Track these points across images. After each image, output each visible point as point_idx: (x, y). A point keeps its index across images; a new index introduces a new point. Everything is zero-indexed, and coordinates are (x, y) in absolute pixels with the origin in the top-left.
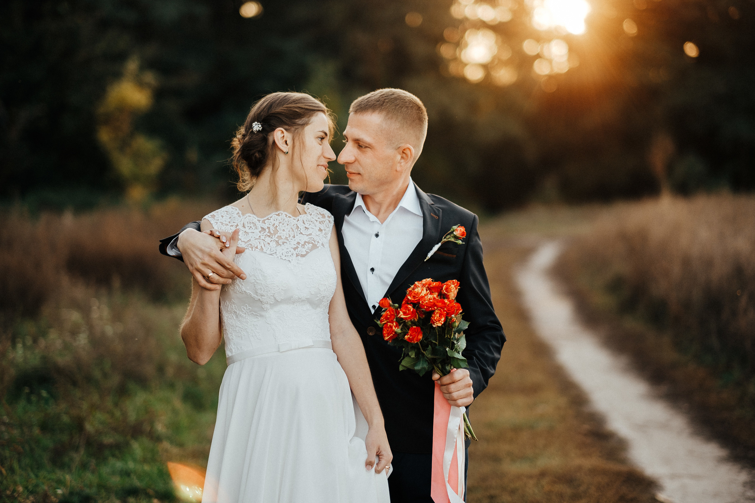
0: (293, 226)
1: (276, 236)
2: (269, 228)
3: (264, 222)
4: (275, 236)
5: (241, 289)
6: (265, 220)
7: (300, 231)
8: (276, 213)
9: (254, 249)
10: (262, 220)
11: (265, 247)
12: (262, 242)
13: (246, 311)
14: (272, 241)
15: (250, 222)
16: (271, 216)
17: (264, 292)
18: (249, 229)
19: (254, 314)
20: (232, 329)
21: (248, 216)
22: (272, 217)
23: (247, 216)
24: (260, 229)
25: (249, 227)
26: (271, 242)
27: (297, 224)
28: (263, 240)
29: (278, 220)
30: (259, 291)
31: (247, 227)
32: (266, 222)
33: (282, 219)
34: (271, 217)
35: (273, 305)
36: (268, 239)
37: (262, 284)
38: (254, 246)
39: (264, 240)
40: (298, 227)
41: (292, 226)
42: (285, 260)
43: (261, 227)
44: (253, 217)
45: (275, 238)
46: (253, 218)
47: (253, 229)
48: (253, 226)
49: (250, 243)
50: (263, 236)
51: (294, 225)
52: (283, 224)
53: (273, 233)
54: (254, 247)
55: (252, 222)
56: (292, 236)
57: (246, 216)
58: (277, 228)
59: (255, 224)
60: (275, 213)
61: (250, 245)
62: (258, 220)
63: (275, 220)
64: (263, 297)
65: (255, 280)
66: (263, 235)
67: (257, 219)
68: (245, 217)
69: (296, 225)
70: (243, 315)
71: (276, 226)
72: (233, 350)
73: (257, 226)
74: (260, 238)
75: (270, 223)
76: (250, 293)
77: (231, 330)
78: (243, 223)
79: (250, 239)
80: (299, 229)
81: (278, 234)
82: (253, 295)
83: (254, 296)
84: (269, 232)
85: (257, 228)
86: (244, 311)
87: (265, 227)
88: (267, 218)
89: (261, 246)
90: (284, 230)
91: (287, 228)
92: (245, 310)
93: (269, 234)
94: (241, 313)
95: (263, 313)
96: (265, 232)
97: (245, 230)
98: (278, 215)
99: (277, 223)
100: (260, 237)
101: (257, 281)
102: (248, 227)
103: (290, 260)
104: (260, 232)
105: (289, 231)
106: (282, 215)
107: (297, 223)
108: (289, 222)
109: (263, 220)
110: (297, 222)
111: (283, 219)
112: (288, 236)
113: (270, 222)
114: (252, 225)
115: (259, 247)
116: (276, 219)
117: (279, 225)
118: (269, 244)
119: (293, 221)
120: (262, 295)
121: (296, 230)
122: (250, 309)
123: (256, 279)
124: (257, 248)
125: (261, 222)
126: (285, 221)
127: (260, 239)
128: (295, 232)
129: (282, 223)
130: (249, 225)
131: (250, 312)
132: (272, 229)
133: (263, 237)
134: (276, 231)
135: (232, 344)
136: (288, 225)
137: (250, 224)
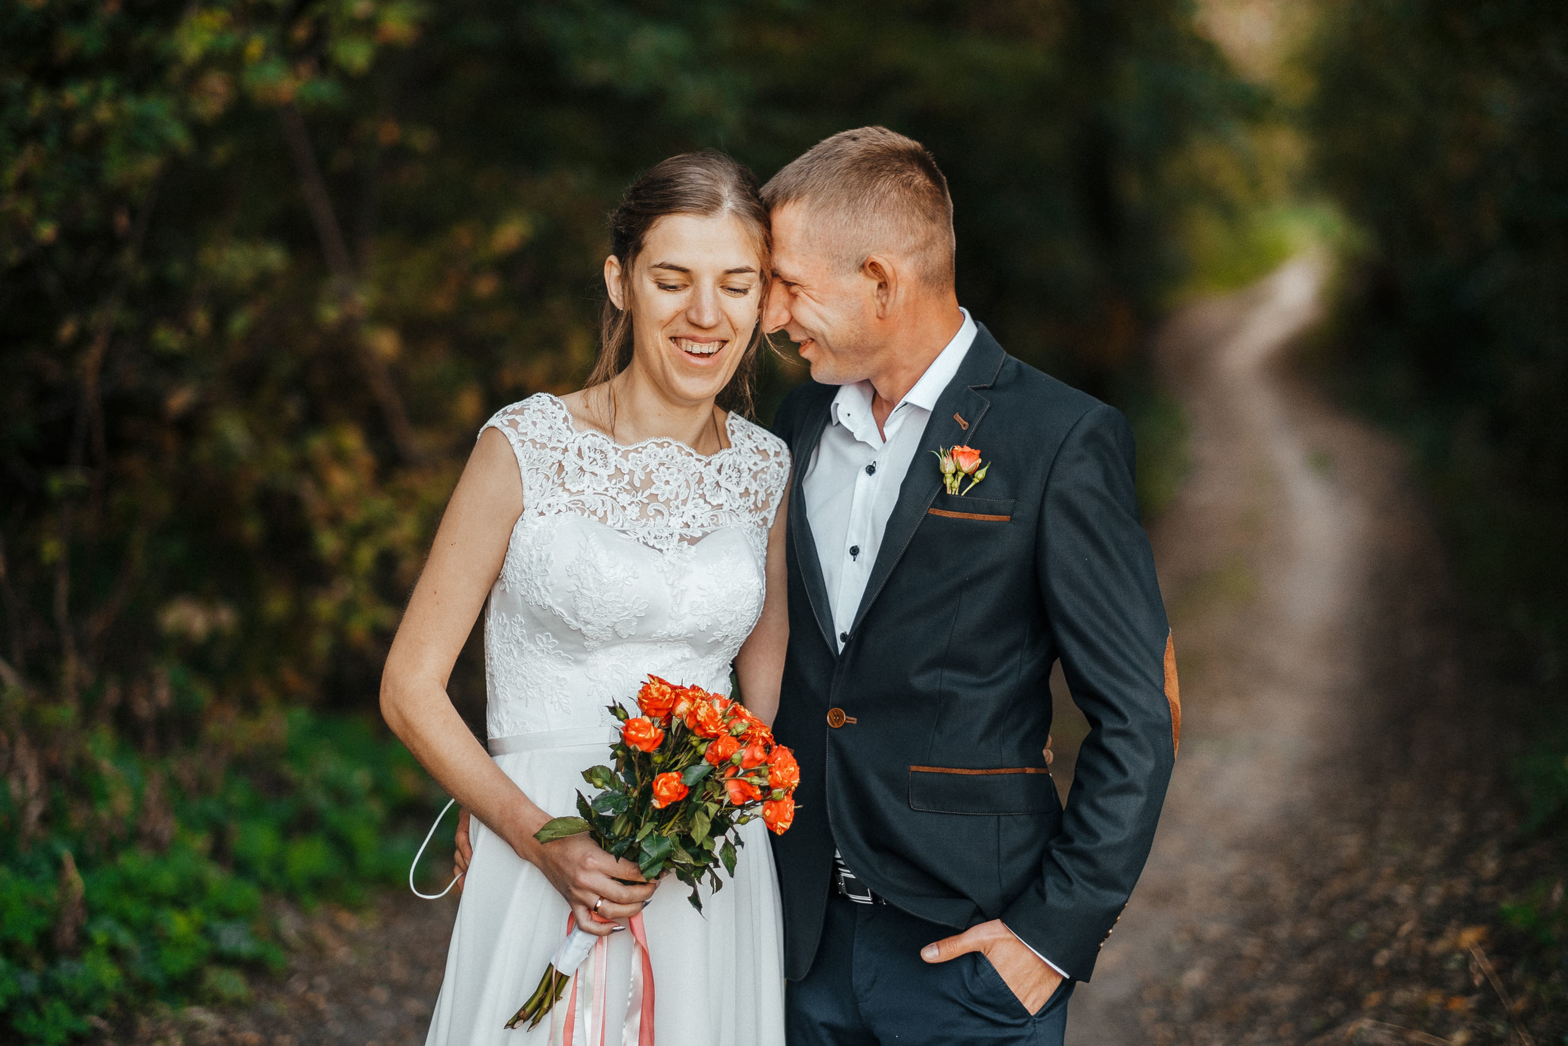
0: (692, 475)
1: (647, 493)
2: (631, 472)
3: (625, 455)
4: (643, 493)
5: (542, 598)
6: (630, 451)
7: (703, 489)
8: (657, 441)
9: (586, 515)
10: (623, 450)
11: (613, 513)
12: (609, 502)
13: (546, 646)
14: (633, 502)
15: (596, 450)
16: (644, 445)
17: (593, 615)
18: (591, 463)
19: (562, 655)
20: (506, 677)
21: (591, 434)
22: (646, 447)
23: (588, 435)
24: (612, 471)
25: (591, 459)
26: (629, 505)
27: (701, 473)
28: (611, 497)
29: (658, 458)
30: (582, 613)
31: (586, 458)
32: (630, 456)
33: (667, 456)
34: (644, 448)
35: (606, 644)
36: (624, 499)
37: (592, 599)
38: (588, 508)
39: (615, 499)
40: (701, 480)
41: (690, 475)
42: (653, 547)
43: (616, 466)
44: (604, 439)
45: (641, 497)
46: (602, 441)
47: (599, 465)
48: (601, 459)
49: (582, 498)
50: (613, 488)
51: (695, 473)
52: (668, 468)
53: (638, 485)
54: (587, 510)
55: (601, 450)
56: (681, 497)
57: (585, 434)
58: (653, 476)
59: (606, 455)
60: (655, 441)
61: (581, 503)
62: (613, 448)
63: (652, 456)
64: (589, 627)
65: (577, 586)
66: (614, 486)
67: (612, 444)
68: (584, 436)
69: (699, 474)
70: (538, 652)
71: (651, 470)
72: (504, 725)
73: (610, 460)
74: (605, 493)
75: (638, 462)
76: (561, 613)
77: (504, 679)
78: (579, 447)
79: (583, 491)
80: (702, 486)
81: (653, 491)
82: (567, 618)
83: (570, 622)
84: (631, 483)
85: (606, 466)
86: (541, 644)
87: (626, 467)
88: (634, 448)
89: (605, 512)
90: (667, 482)
91: (676, 480)
92: (543, 643)
93: (628, 487)
94: (532, 647)
95: (582, 657)
96: (620, 482)
97: (581, 464)
98: (661, 445)
99: (653, 464)
100: (606, 489)
101: (584, 591)
102: (590, 457)
103: (664, 548)
104: (610, 477)
105: (679, 486)
106: (670, 447)
107: (703, 470)
108: (685, 466)
109: (625, 451)
110: (705, 466)
111: (670, 457)
112: (672, 497)
113: (639, 459)
114: (598, 456)
115: (600, 513)
116: (655, 455)
117: (657, 470)
118: (624, 508)
119: (694, 464)
120: (587, 623)
121: (694, 486)
122: (556, 643)
123: (579, 585)
124: (594, 513)
125: (620, 453)
126: (673, 461)
127: (606, 495)
128: (692, 490)
129: (665, 466)
130: (592, 454)
131: (554, 649)
132: (639, 475)
133: (612, 492)
134: (648, 482)
135: (502, 713)
136: (680, 471)
137: (595, 452)
